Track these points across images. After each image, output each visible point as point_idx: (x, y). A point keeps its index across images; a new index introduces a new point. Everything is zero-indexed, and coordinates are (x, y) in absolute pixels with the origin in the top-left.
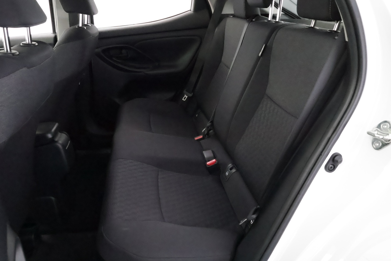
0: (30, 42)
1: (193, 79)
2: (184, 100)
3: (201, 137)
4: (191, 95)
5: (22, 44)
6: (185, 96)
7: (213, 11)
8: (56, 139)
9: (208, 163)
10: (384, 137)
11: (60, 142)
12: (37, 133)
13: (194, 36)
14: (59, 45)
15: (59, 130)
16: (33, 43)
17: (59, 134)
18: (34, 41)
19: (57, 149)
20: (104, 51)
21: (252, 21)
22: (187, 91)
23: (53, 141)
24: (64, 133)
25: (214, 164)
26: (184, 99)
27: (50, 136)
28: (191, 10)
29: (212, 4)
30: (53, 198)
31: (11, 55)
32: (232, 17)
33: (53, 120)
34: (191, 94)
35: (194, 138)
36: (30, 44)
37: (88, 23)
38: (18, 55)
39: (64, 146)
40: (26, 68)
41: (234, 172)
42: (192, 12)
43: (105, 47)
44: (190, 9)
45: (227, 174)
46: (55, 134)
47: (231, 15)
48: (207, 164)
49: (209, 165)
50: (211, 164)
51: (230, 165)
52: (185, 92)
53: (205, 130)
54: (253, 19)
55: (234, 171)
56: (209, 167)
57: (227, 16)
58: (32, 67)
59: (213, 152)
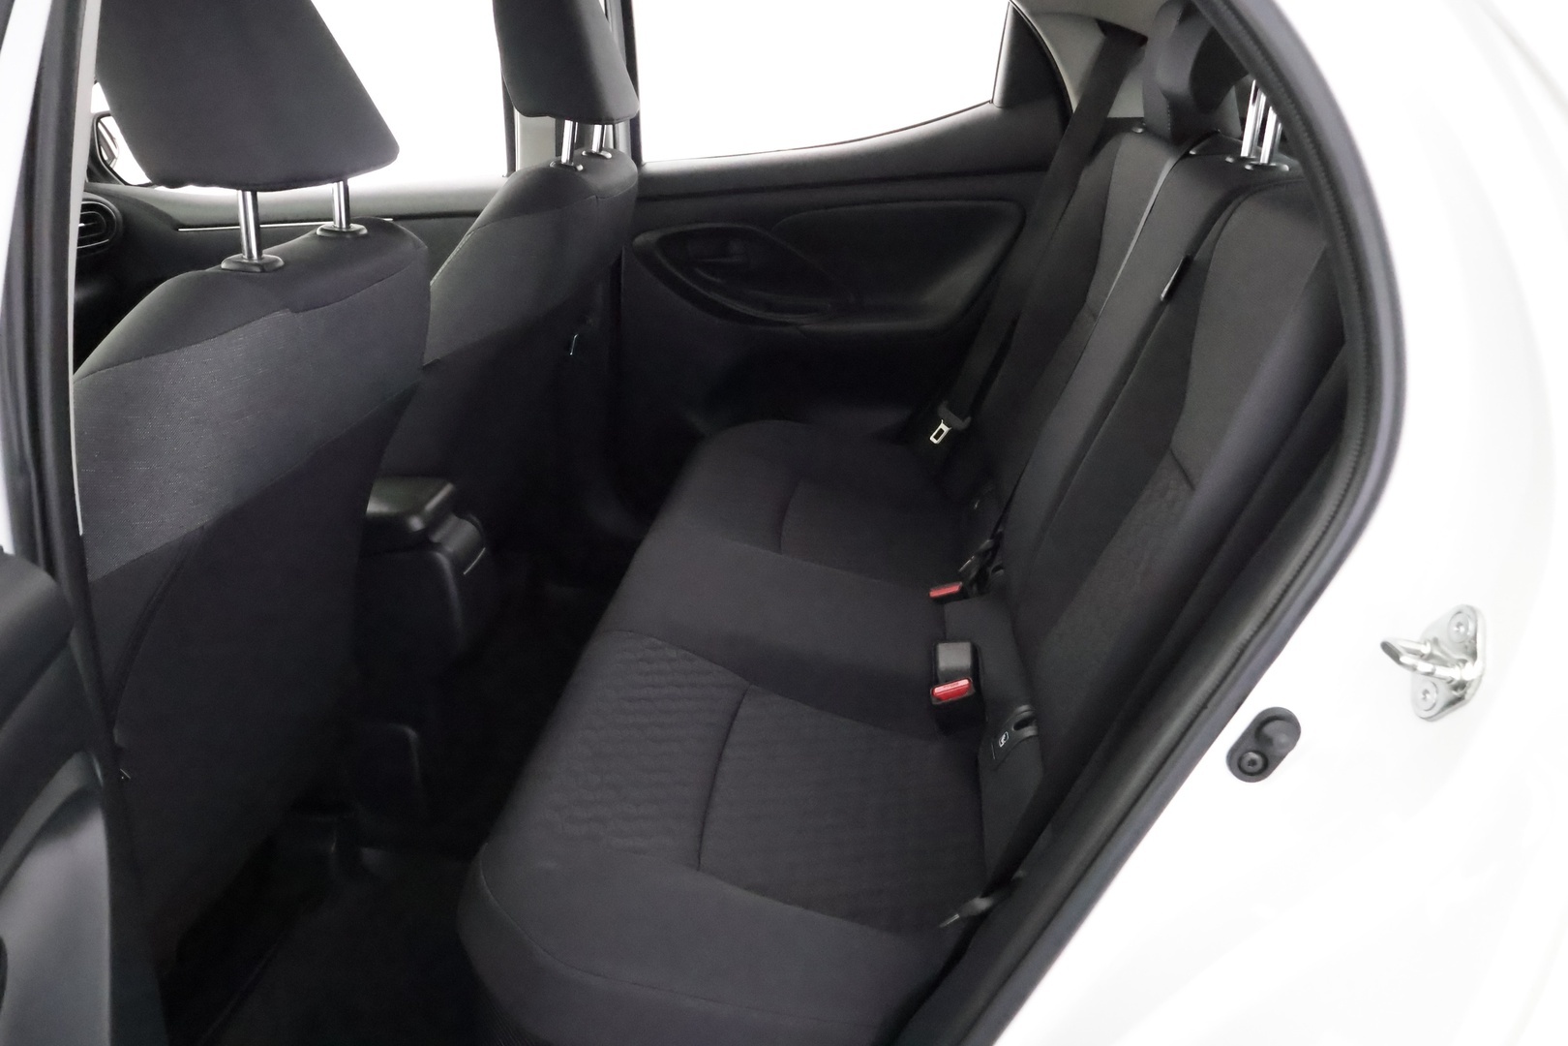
0: (344, 226)
1: (978, 361)
2: (935, 441)
3: (955, 588)
4: (962, 424)
5: (322, 230)
6: (942, 426)
7: (1074, 106)
8: (436, 538)
9: (939, 690)
10: (1434, 670)
11: (450, 548)
12: (373, 507)
13: (999, 199)
14: (483, 224)
15: (456, 506)
16: (355, 227)
17: (453, 519)
18: (357, 222)
19: (434, 568)
20: (664, 243)
21: (1187, 155)
22: (951, 408)
23: (423, 542)
24: (468, 519)
25: (959, 697)
26: (936, 437)
27: (416, 524)
28: (991, 102)
29: (1070, 78)
30: (412, 733)
31: (258, 270)
32: (1140, 130)
33: (438, 473)
34: (963, 419)
35: (928, 591)
36: (344, 230)
37: (601, 149)
38: (281, 268)
39: (459, 564)
40: (289, 312)
41: (1031, 737)
42: (995, 108)
43: (674, 230)
44: (990, 98)
45: (1002, 740)
46: (435, 522)
47: (1139, 121)
48: (933, 691)
49: (939, 699)
50: (947, 695)
51: (1024, 710)
52: (943, 410)
53: (970, 564)
54: (1191, 149)
55: (1029, 732)
56: (940, 703)
57: (1125, 125)
58: (315, 308)
59: (975, 654)
